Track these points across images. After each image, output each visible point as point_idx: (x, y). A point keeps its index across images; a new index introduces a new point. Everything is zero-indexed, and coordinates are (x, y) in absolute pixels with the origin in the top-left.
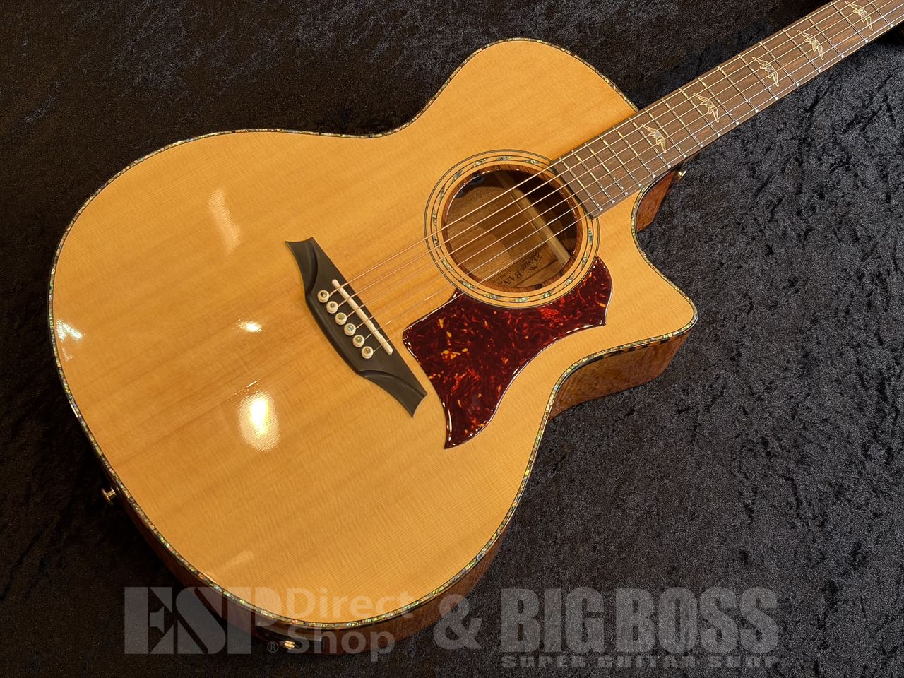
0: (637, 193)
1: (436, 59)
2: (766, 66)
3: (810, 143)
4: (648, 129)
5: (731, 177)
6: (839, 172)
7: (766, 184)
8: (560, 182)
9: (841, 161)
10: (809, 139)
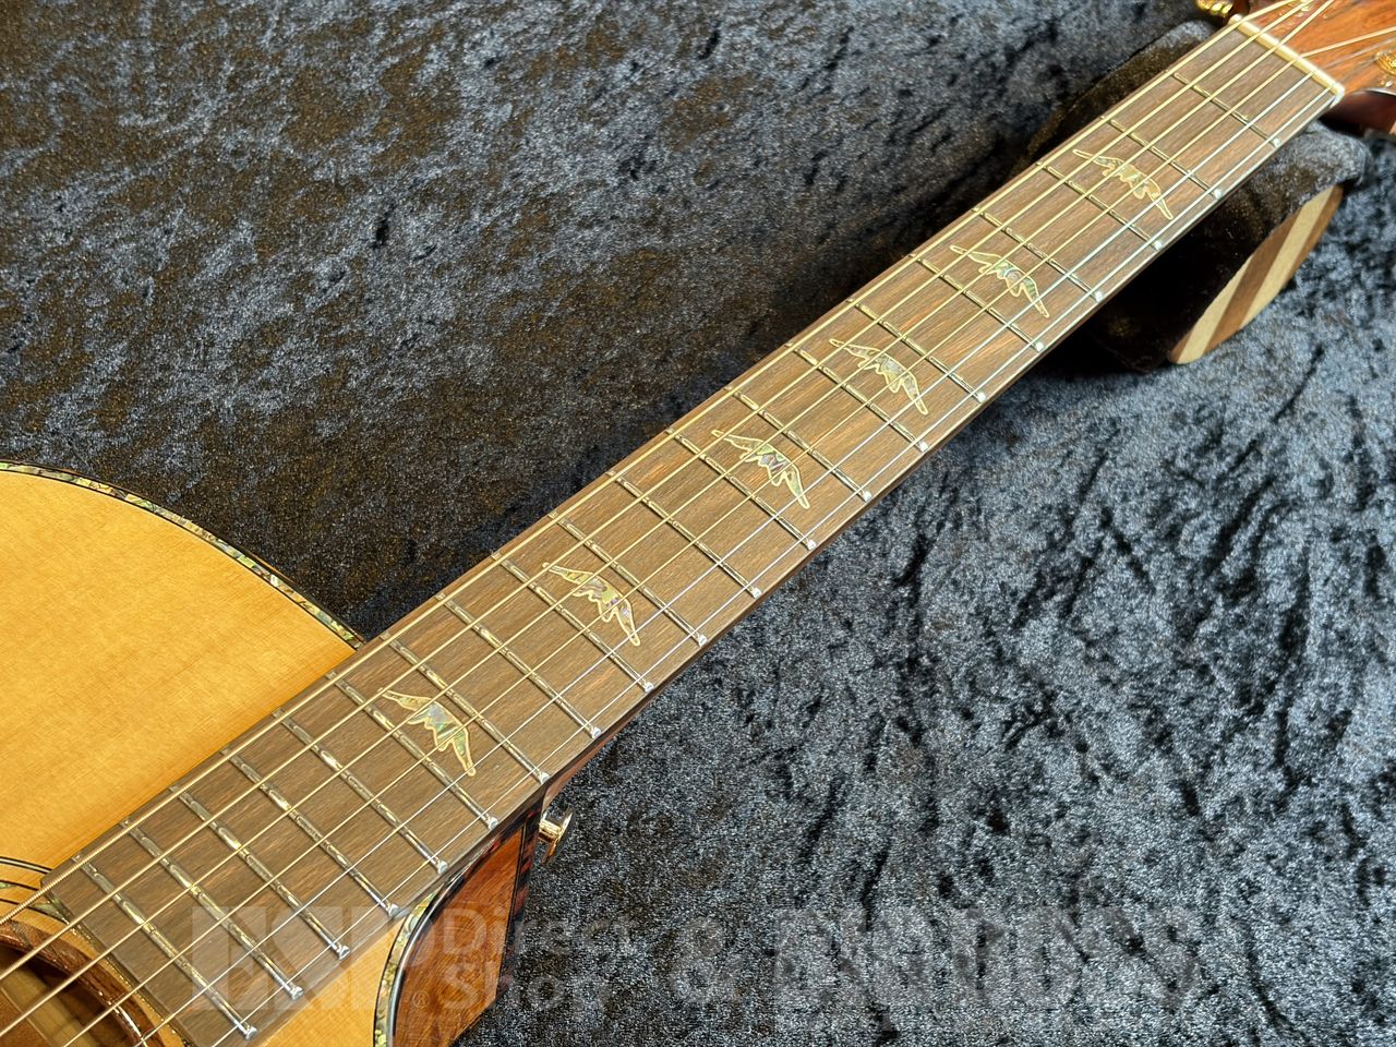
0: (387, 938)
2: (759, 453)
3: (929, 671)
4: (404, 701)
5: (720, 807)
6: (1030, 743)
7: (829, 813)
8: (88, 950)
9: (1029, 708)
10: (925, 661)
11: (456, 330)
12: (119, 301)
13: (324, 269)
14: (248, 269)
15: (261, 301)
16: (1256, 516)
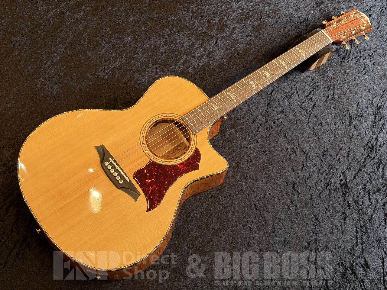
0: (209, 126)
1: (146, 80)
2: (251, 83)
3: (271, 105)
4: (213, 105)
5: (244, 118)
6: (280, 114)
7: (256, 119)
8: (184, 123)
9: (281, 110)
10: (270, 104)
11: (223, 57)
12: (185, 50)
13: (209, 47)
14: (200, 47)
15: (201, 51)
16: (315, 91)
